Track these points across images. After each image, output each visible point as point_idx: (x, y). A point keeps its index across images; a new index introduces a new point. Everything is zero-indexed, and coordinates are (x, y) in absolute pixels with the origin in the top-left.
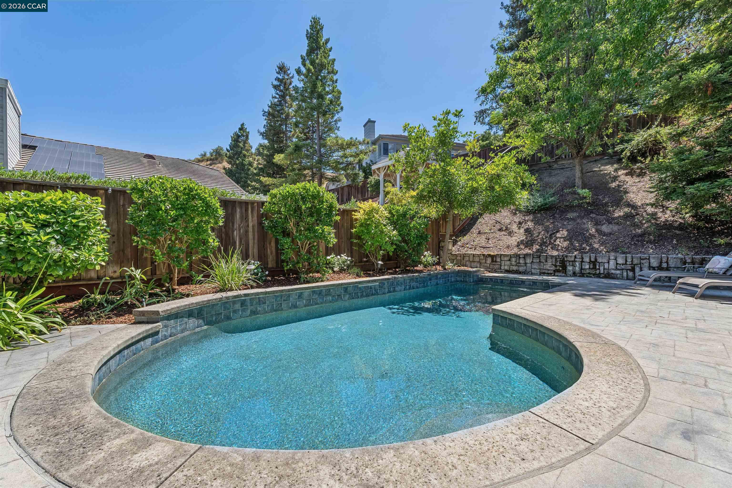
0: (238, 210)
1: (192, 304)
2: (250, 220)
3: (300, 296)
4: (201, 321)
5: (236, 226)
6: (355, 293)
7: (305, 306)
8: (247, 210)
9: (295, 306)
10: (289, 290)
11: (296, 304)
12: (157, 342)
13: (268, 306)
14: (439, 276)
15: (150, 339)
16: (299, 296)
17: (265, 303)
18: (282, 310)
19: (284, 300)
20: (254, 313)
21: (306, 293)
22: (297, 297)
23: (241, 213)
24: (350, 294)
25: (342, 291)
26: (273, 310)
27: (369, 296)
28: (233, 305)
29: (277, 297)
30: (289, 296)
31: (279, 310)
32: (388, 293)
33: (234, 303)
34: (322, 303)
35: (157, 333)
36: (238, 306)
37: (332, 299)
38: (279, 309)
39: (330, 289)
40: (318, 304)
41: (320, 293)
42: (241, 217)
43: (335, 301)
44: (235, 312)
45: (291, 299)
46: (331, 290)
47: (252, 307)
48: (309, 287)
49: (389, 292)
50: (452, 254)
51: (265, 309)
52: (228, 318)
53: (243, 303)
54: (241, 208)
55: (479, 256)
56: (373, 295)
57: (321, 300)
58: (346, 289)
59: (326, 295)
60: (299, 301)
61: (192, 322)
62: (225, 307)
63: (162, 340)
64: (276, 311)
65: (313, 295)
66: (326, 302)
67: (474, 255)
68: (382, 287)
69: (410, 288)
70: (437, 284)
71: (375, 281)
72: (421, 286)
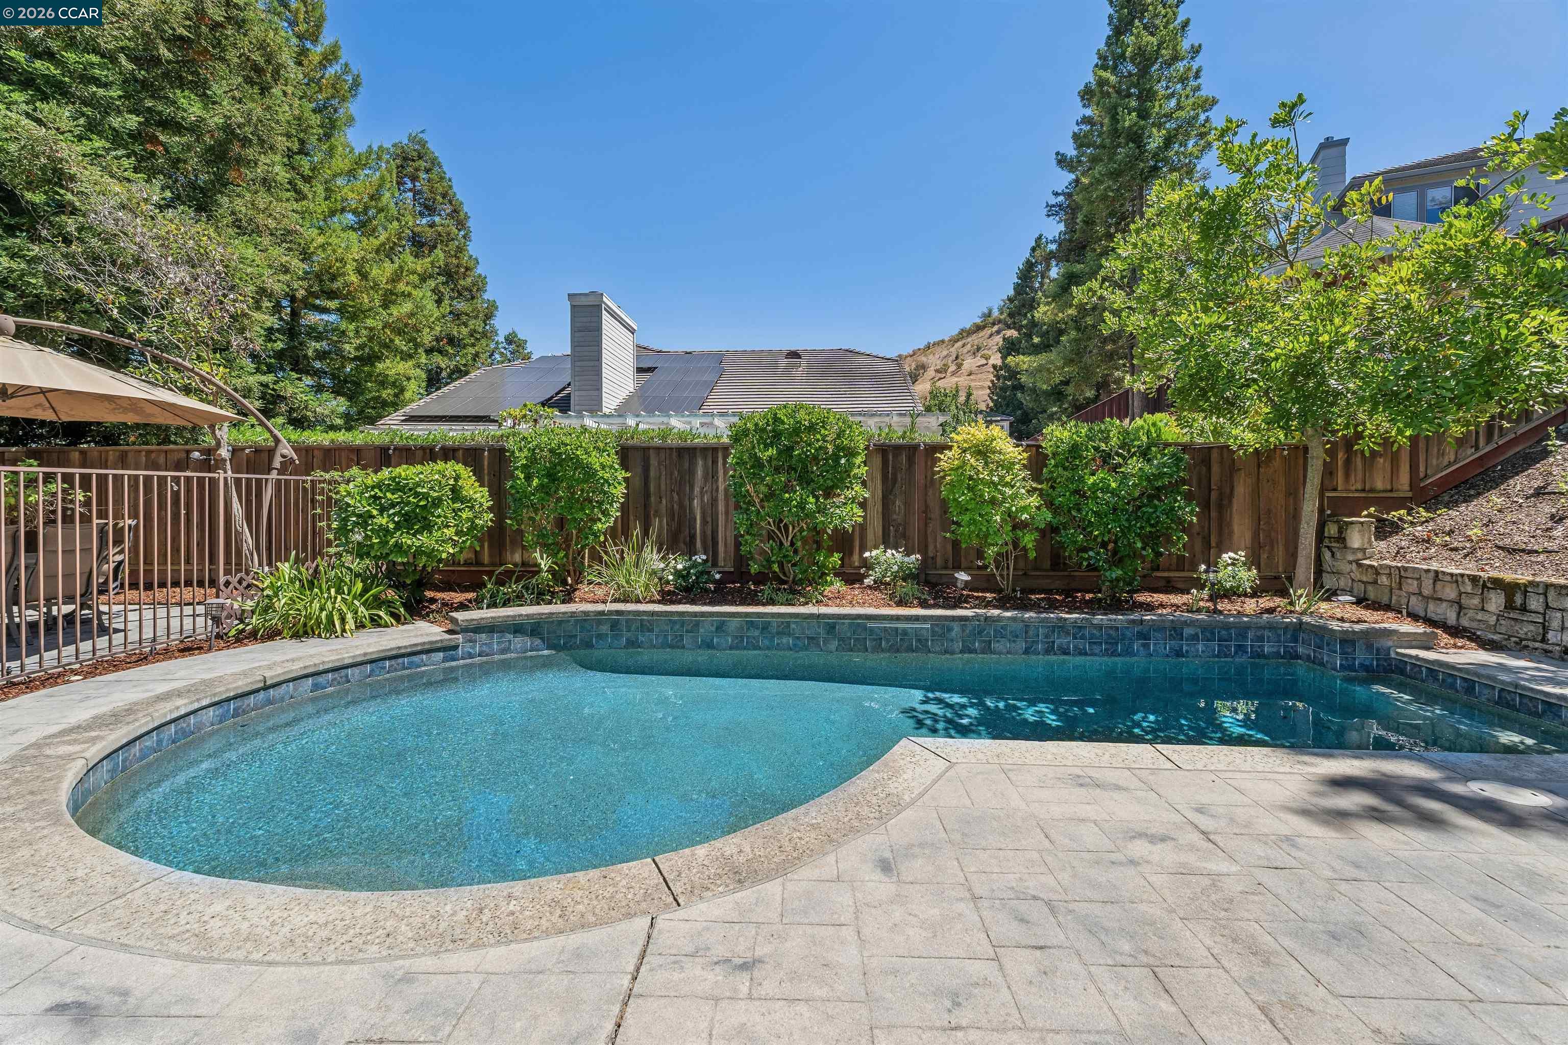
0: (700, 463)
1: (521, 615)
2: (721, 479)
3: (720, 628)
4: (538, 642)
5: (697, 490)
6: (856, 640)
7: (731, 648)
8: (715, 462)
9: (709, 646)
10: (695, 614)
11: (712, 640)
12: (454, 659)
13: (657, 637)
14: (1188, 631)
15: (441, 654)
16: (717, 628)
17: (651, 631)
18: (683, 647)
19: (687, 631)
20: (632, 644)
21: (734, 623)
22: (713, 629)
23: (705, 466)
24: (841, 639)
25: (821, 631)
26: (665, 645)
27: (898, 651)
28: (598, 626)
29: (675, 622)
30: (697, 624)
31: (678, 647)
32: (961, 652)
33: (599, 622)
34: (768, 648)
35: (456, 647)
36: (605, 629)
37: (795, 645)
38: (677, 645)
39: (788, 623)
40: (760, 649)
41: (765, 627)
42: (705, 477)
43: (801, 649)
44: (600, 636)
45: (701, 630)
46: (793, 626)
47: (629, 634)
48: (738, 613)
49: (967, 650)
50: (1360, 565)
51: (651, 640)
52: (588, 645)
53: (614, 625)
54: (705, 459)
55: (1455, 579)
56: (910, 649)
57: (767, 642)
58: (831, 628)
59: (778, 633)
60: (718, 637)
61: (519, 642)
62: (582, 627)
63: (463, 658)
64: (671, 647)
65: (748, 629)
66: (779, 647)
67: (1437, 576)
68: (942, 635)
69: (1049, 651)
70: (1179, 653)
71: (917, 618)
72: (1096, 649)
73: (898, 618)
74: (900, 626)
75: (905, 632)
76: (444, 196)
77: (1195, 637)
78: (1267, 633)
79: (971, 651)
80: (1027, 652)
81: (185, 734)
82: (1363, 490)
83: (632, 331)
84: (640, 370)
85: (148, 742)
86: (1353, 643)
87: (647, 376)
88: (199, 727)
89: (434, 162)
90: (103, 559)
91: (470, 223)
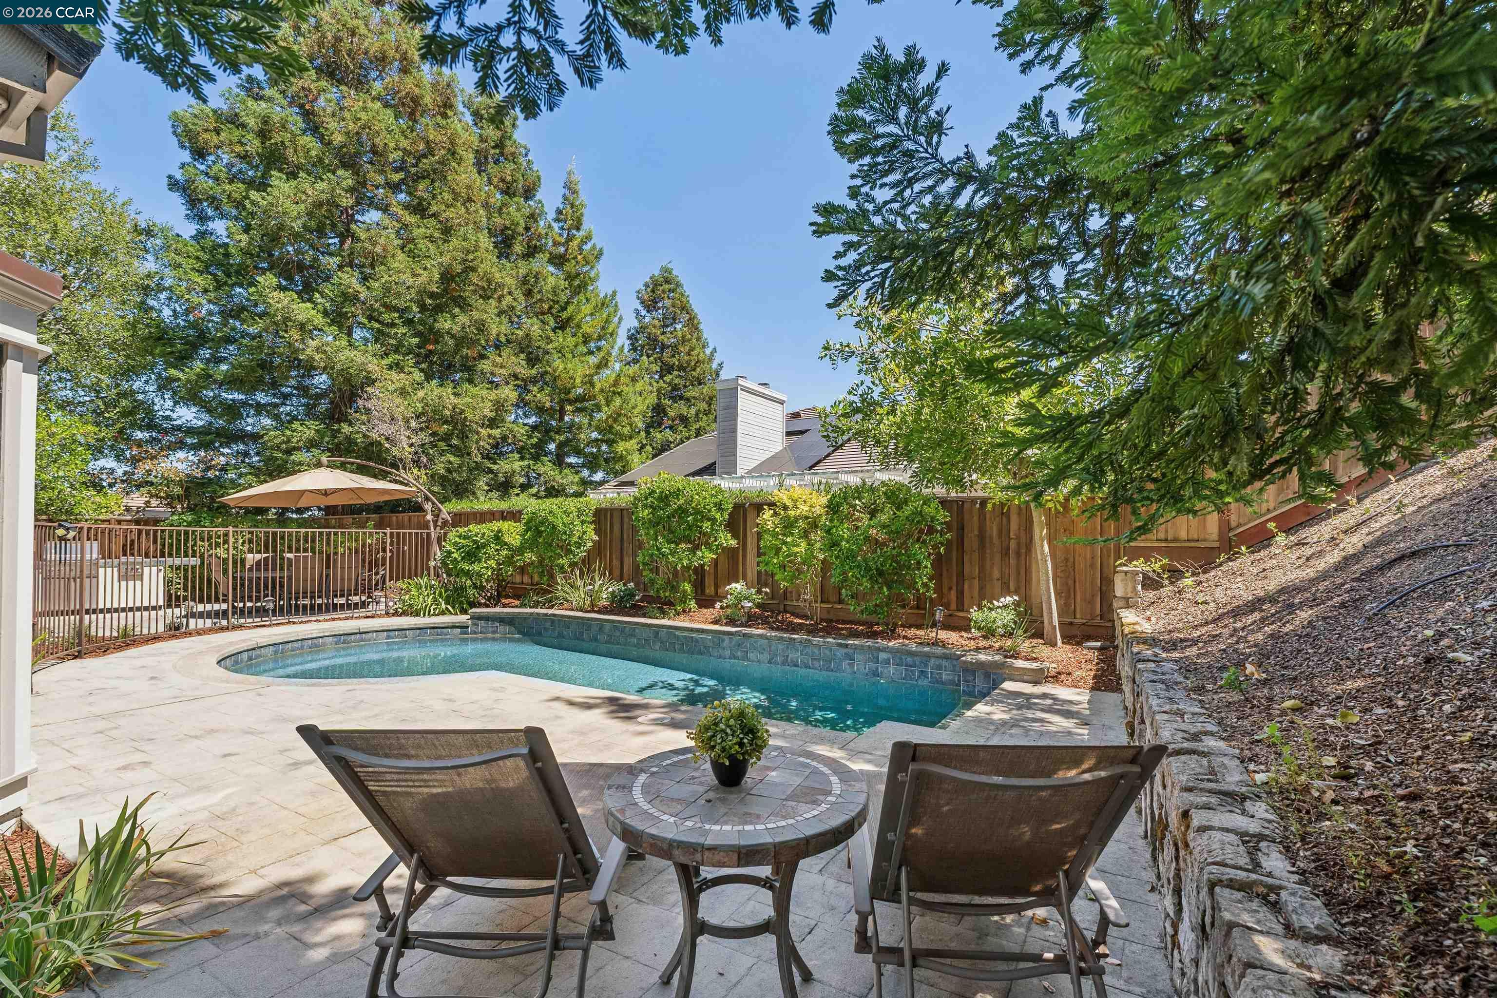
1: (503, 612)
4: (512, 628)
6: (670, 643)
7: (606, 643)
9: (595, 639)
12: (466, 634)
15: (459, 630)
18: (584, 640)
20: (560, 635)
24: (661, 640)
25: (651, 635)
26: (576, 638)
27: (693, 653)
28: (545, 623)
29: (580, 623)
30: (590, 626)
32: (730, 657)
34: (625, 644)
38: (581, 638)
40: (620, 644)
48: (609, 620)
49: (733, 656)
51: (569, 634)
53: (553, 623)
56: (700, 653)
57: (624, 640)
58: (657, 634)
60: (600, 635)
61: (502, 628)
62: (536, 623)
63: (471, 634)
64: (578, 639)
66: (630, 645)
68: (719, 645)
69: (784, 663)
70: (876, 674)
71: (703, 631)
72: (817, 664)
73: (692, 630)
74: (695, 635)
75: (697, 640)
76: (683, 309)
77: (887, 662)
78: (944, 663)
79: (735, 658)
80: (770, 662)
81: (316, 646)
82: (1166, 540)
83: (782, 403)
84: (789, 434)
85: (295, 645)
86: (974, 673)
87: (794, 438)
88: (324, 644)
89: (678, 285)
90: (377, 574)
91: (701, 327)
